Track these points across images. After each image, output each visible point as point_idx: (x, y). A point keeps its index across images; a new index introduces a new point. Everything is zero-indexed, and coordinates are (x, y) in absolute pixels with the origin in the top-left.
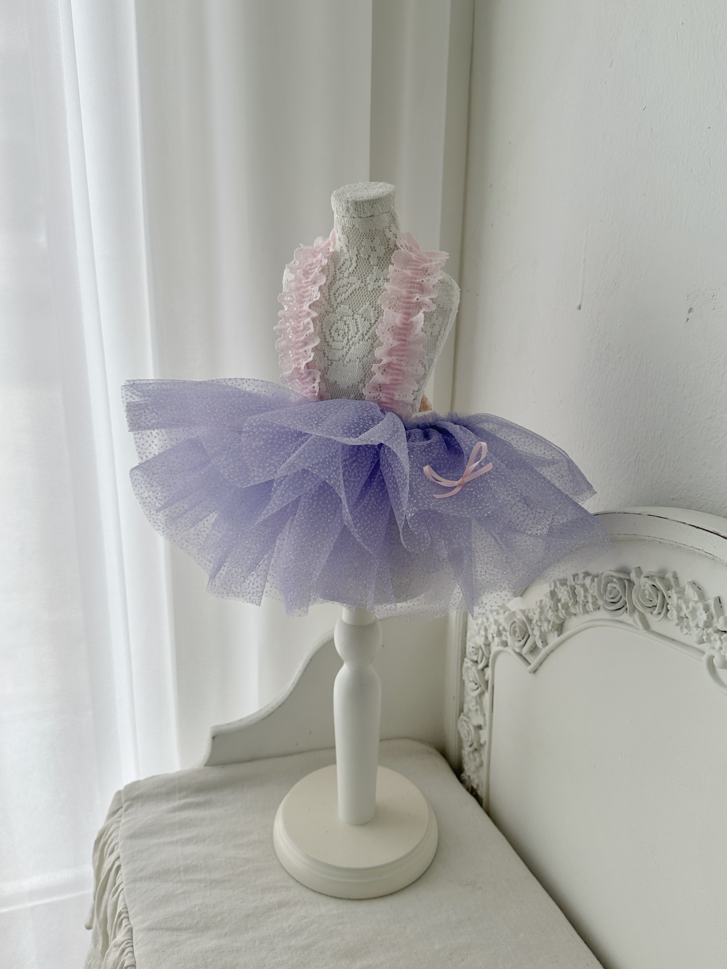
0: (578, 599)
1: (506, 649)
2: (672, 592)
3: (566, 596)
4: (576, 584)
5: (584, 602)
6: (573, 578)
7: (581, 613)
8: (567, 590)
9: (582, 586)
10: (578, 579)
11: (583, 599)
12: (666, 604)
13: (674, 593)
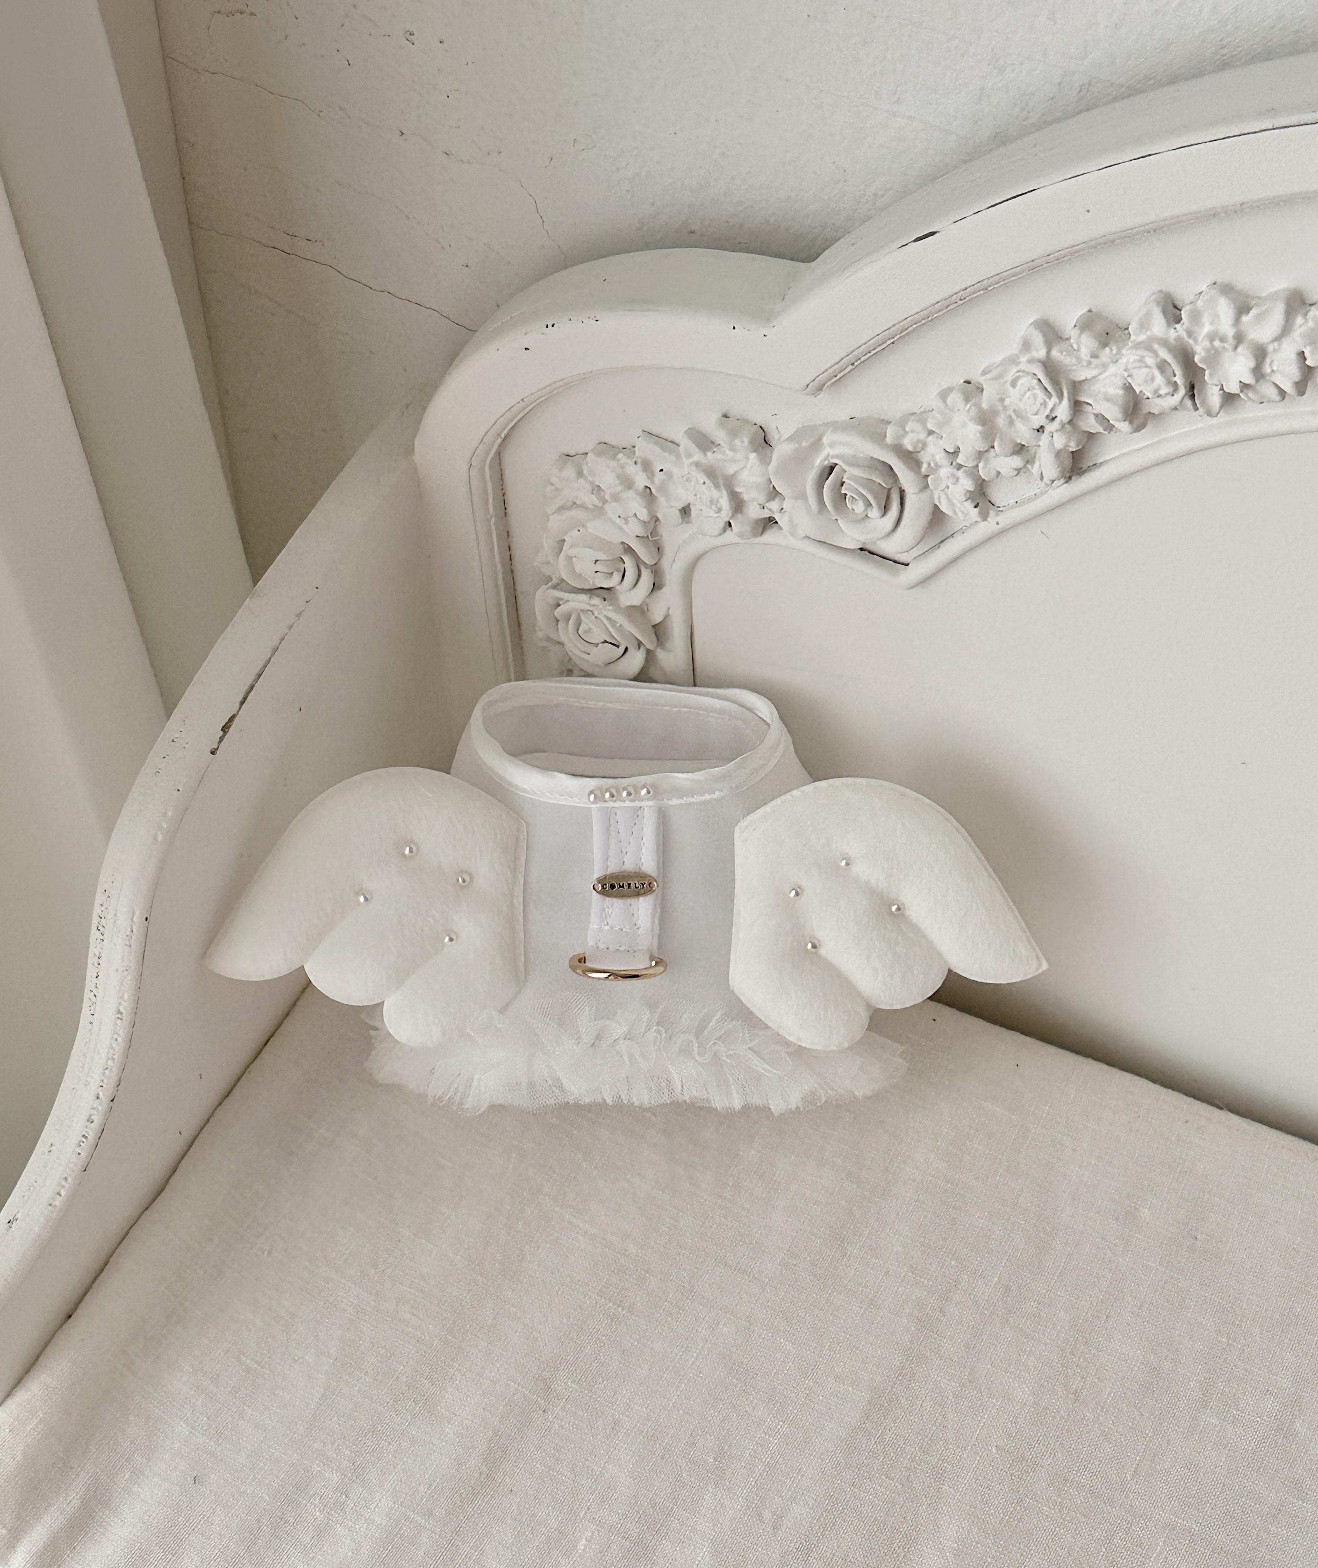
1: (770, 537)
3: (1153, 379)
4: (1190, 334)
5: (1245, 386)
6: (1164, 312)
7: (1209, 414)
8: (1150, 361)
9: (1239, 339)
10: (1196, 316)
11: (1249, 379)
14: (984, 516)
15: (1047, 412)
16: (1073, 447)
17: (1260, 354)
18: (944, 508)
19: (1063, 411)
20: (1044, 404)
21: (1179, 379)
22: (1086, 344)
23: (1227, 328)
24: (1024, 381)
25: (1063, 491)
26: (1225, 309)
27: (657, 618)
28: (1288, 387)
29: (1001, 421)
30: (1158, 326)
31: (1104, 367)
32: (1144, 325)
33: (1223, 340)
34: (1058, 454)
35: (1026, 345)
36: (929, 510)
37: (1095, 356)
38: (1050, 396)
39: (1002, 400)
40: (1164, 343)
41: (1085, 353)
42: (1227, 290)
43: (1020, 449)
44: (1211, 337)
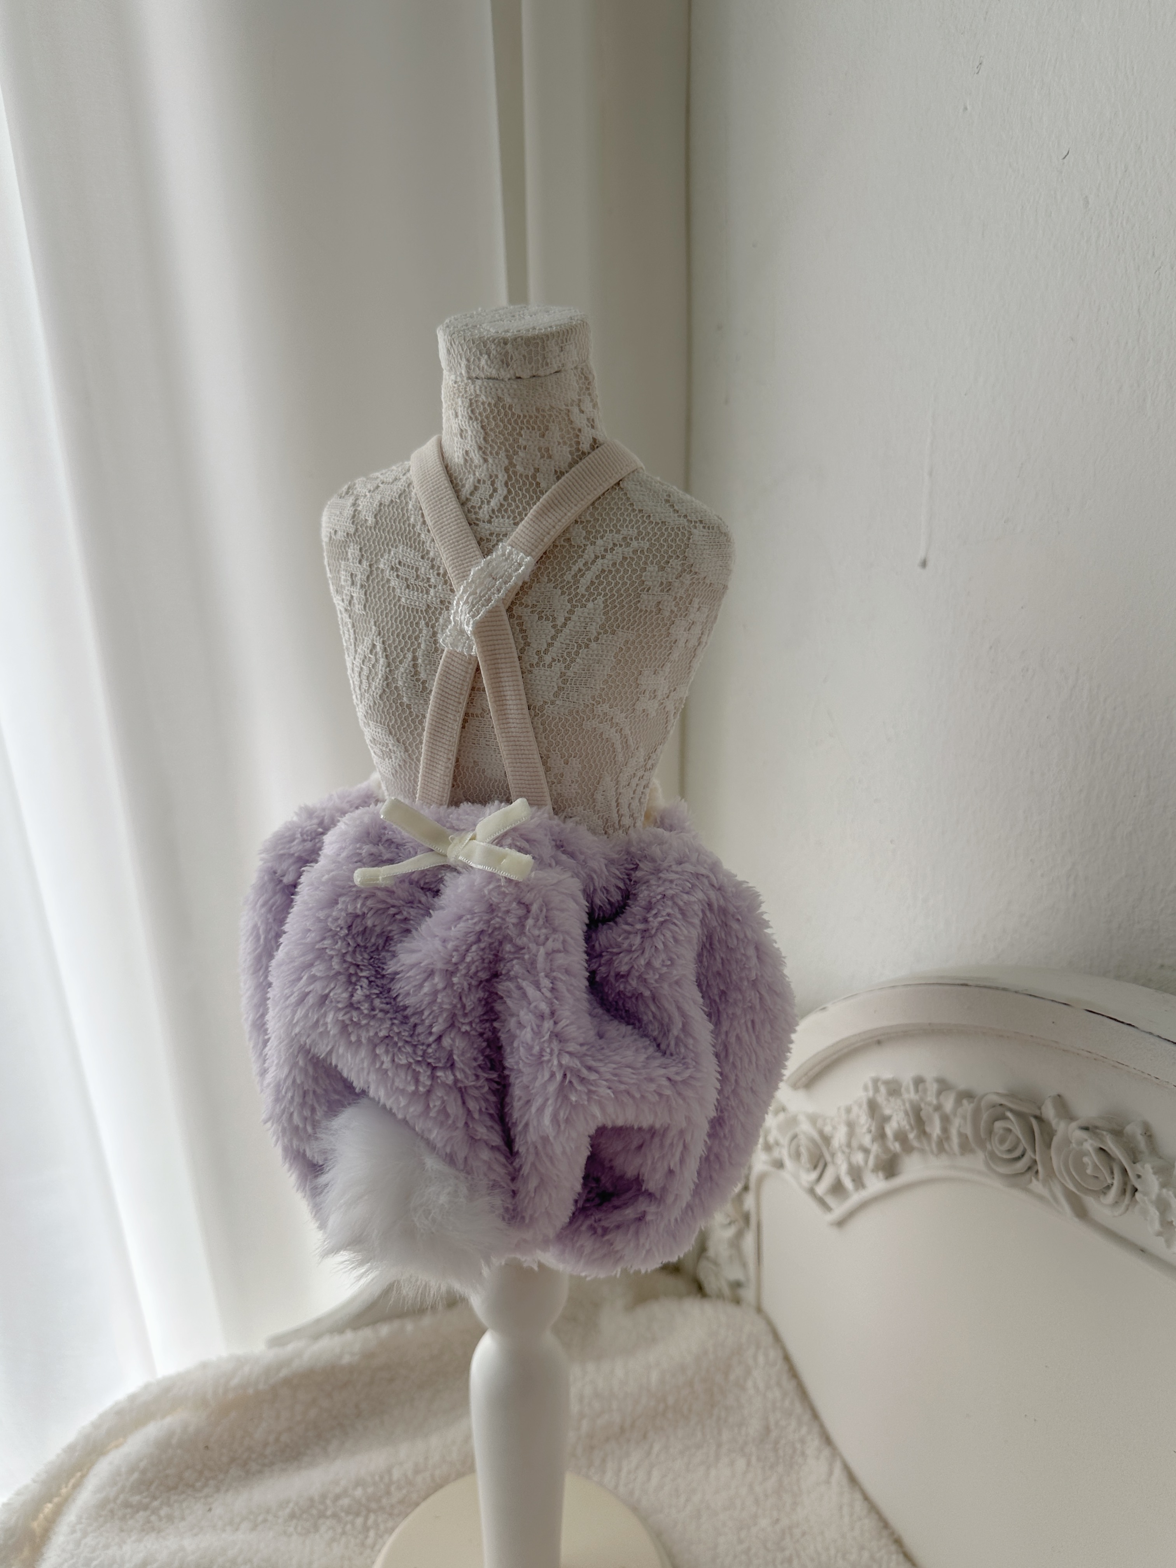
0: (928, 1129)
2: (1143, 1167)
6: (916, 1084)
7: (935, 1152)
8: (907, 1107)
9: (938, 1108)
12: (1133, 1186)
13: (1151, 1171)
14: (857, 1190)
19: (877, 1130)
23: (935, 1100)
25: (884, 1184)
26: (935, 1089)
30: (912, 1092)
31: (891, 1110)
33: (933, 1105)
35: (866, 1089)
36: (835, 1175)
37: (889, 1101)
40: (913, 1101)
44: (928, 1104)
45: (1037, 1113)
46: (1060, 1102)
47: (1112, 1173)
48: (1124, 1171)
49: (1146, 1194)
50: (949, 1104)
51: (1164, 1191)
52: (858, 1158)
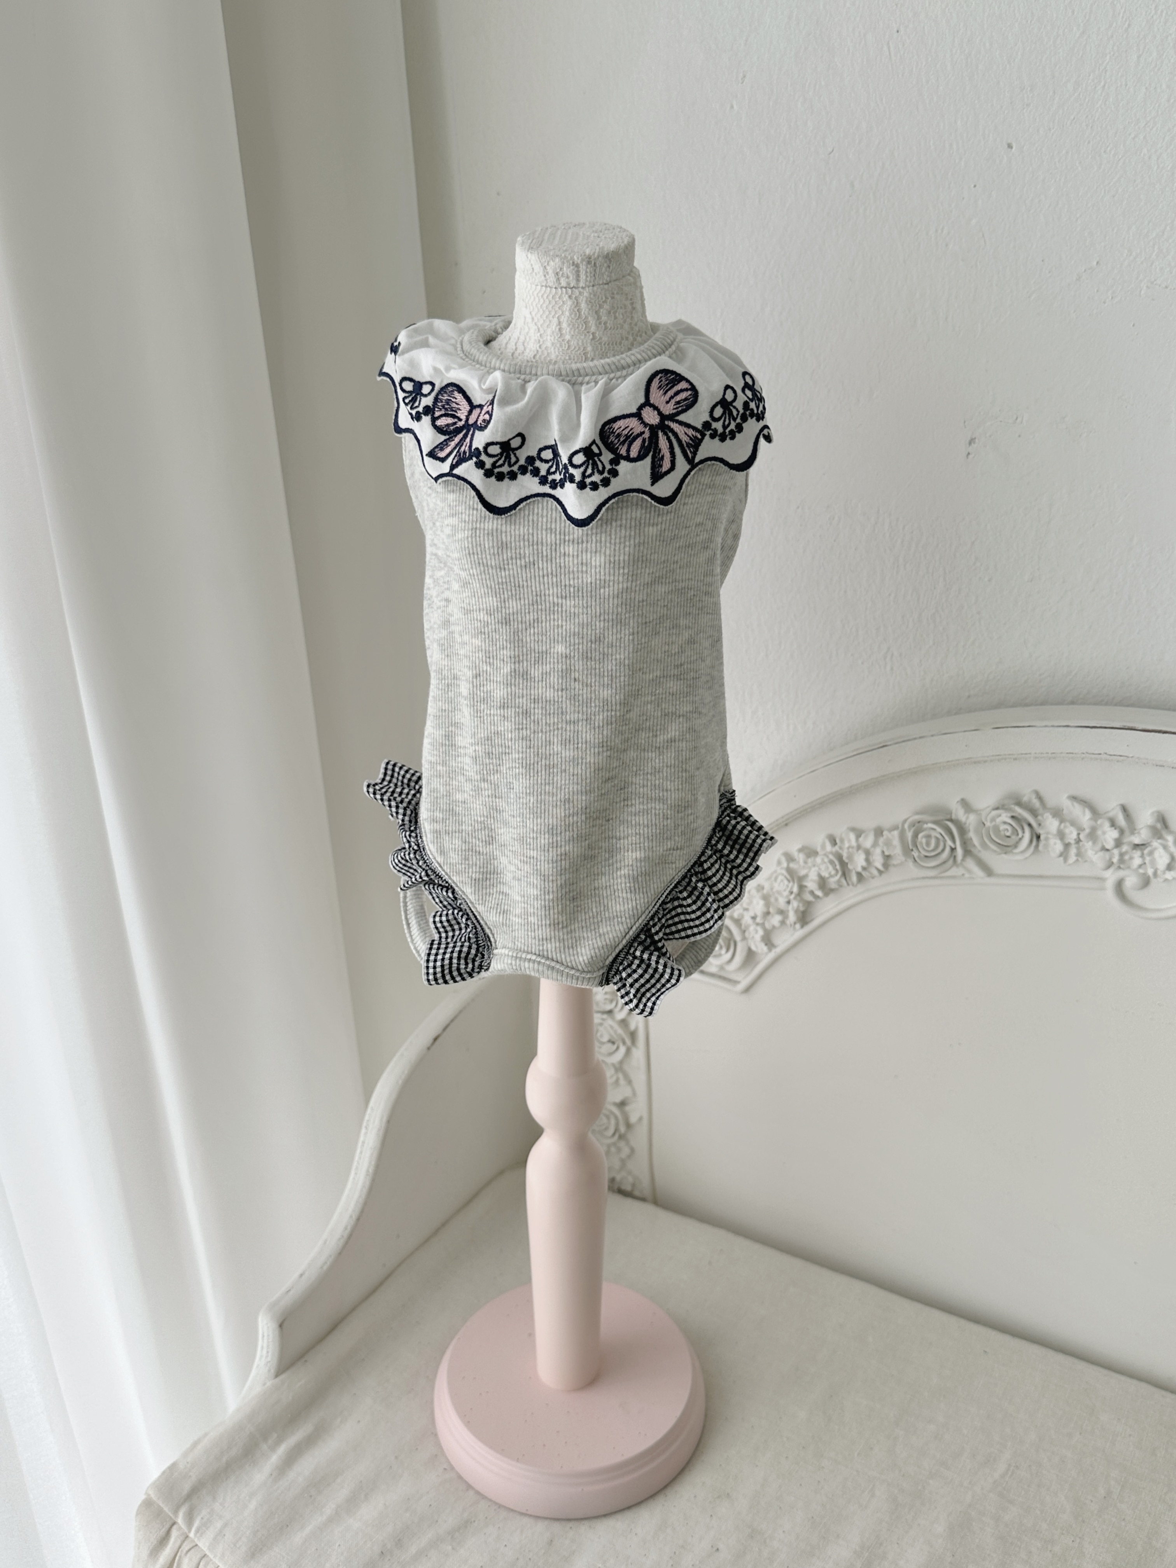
2: (1042, 817)
3: (828, 868)
4: (841, 848)
5: (864, 869)
6: (830, 841)
7: (853, 885)
8: (826, 860)
9: (859, 847)
10: (842, 841)
11: (864, 864)
12: (1036, 834)
13: (1050, 817)
14: (770, 950)
15: (789, 889)
16: (802, 909)
17: (868, 853)
18: (753, 948)
19: (795, 890)
20: (788, 886)
21: (838, 867)
22: (801, 857)
23: (854, 843)
24: (780, 878)
25: (800, 933)
26: (852, 836)
27: (632, 1027)
28: (880, 867)
29: (772, 900)
30: (829, 847)
31: (810, 868)
32: (823, 847)
33: (853, 848)
34: (796, 911)
35: (779, 863)
36: (746, 949)
37: (805, 862)
38: (789, 881)
39: (772, 889)
40: (831, 853)
41: (801, 861)
42: (853, 829)
43: (781, 912)
44: (848, 848)
45: (948, 817)
46: (965, 803)
47: (1023, 829)
48: (1030, 825)
49: (1048, 833)
50: (868, 842)
51: (1063, 825)
52: (776, 920)
